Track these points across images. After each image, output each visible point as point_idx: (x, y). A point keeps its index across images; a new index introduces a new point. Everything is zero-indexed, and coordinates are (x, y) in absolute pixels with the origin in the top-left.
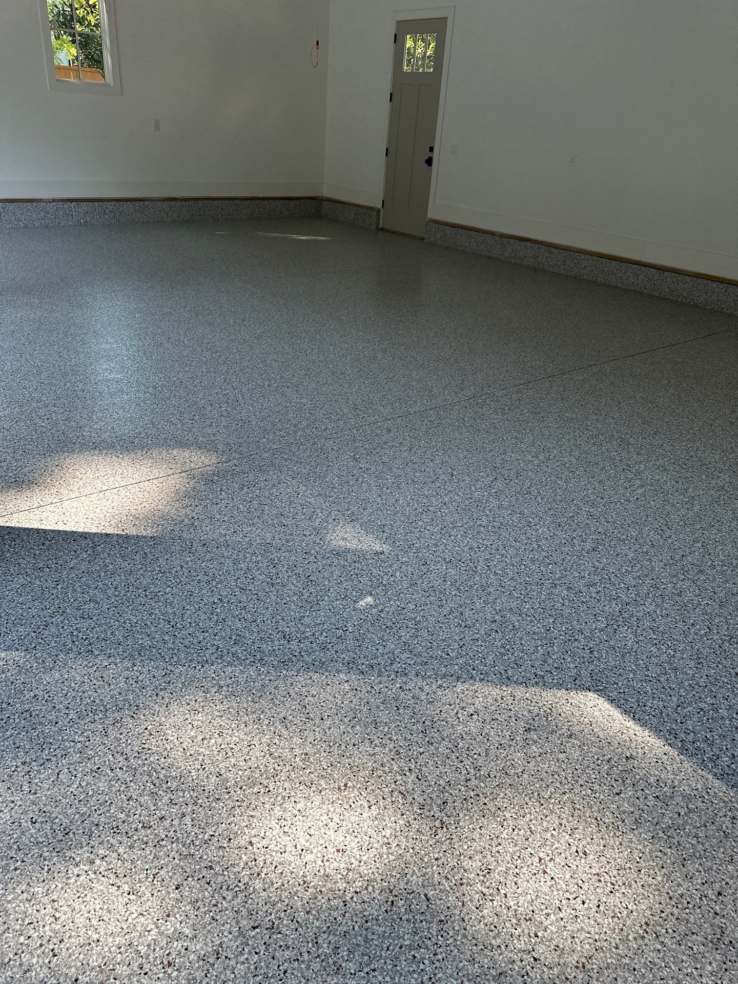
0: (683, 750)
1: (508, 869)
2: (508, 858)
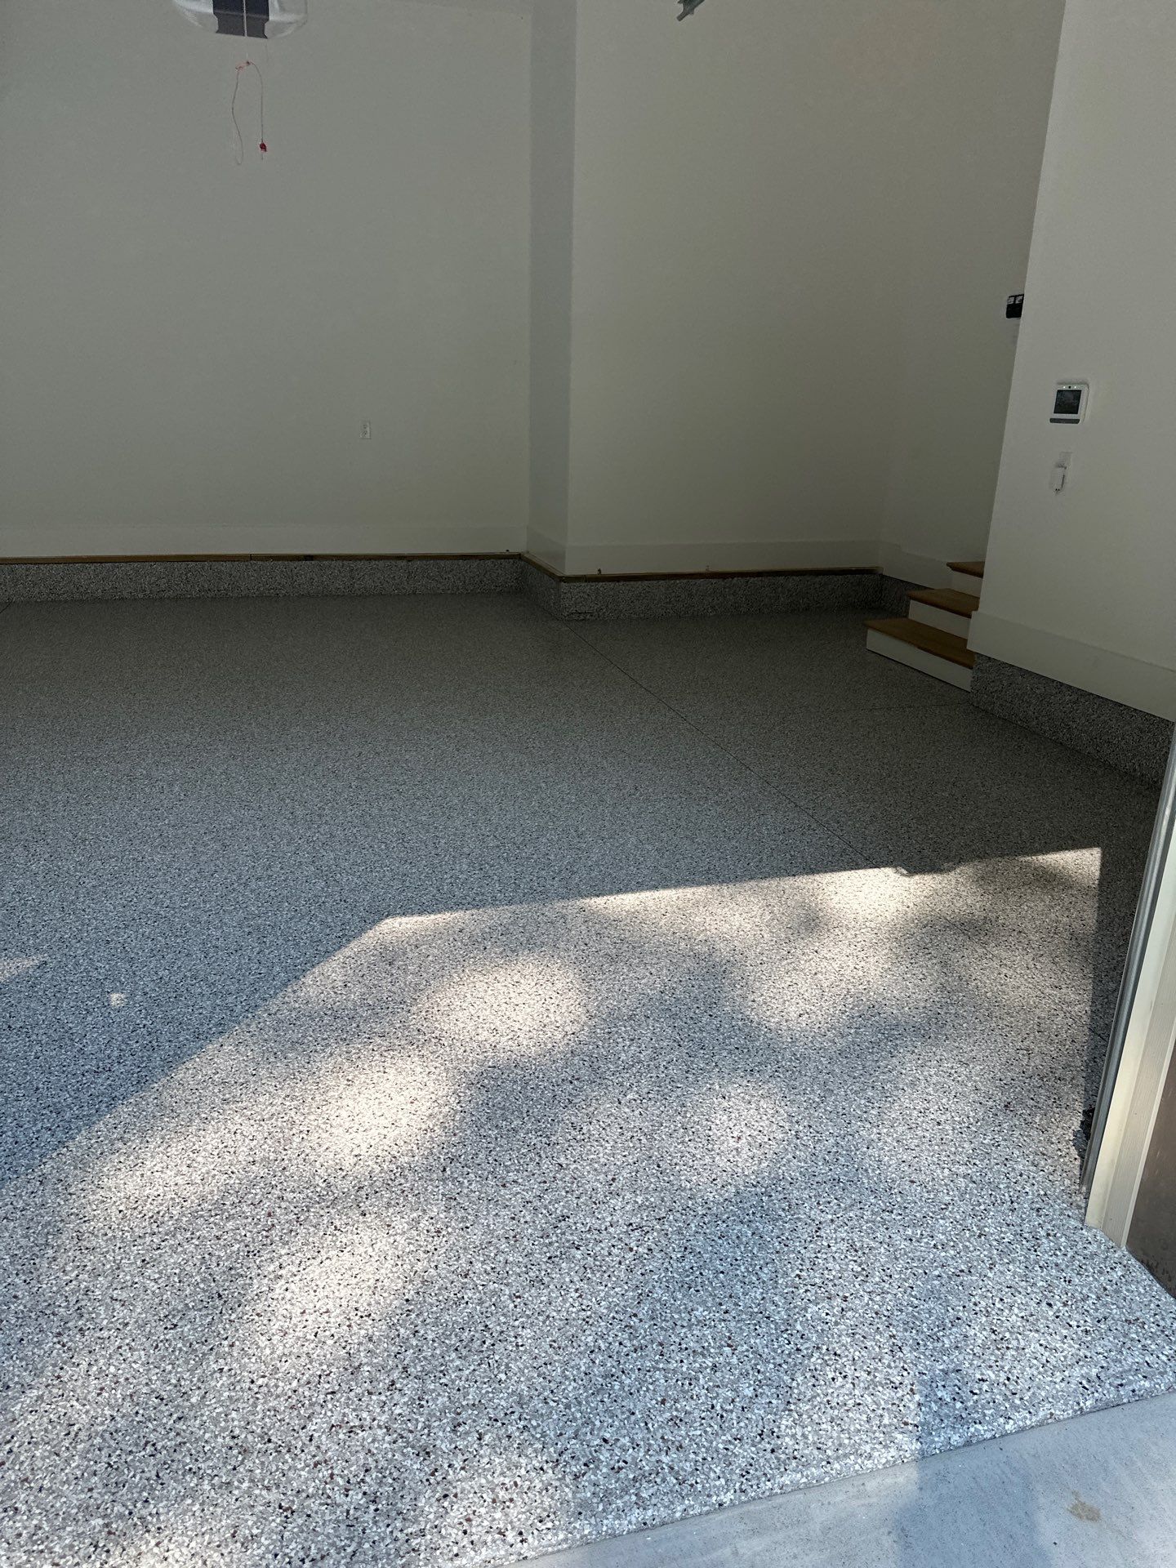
0: (477, 907)
1: (501, 1020)
2: (493, 1017)
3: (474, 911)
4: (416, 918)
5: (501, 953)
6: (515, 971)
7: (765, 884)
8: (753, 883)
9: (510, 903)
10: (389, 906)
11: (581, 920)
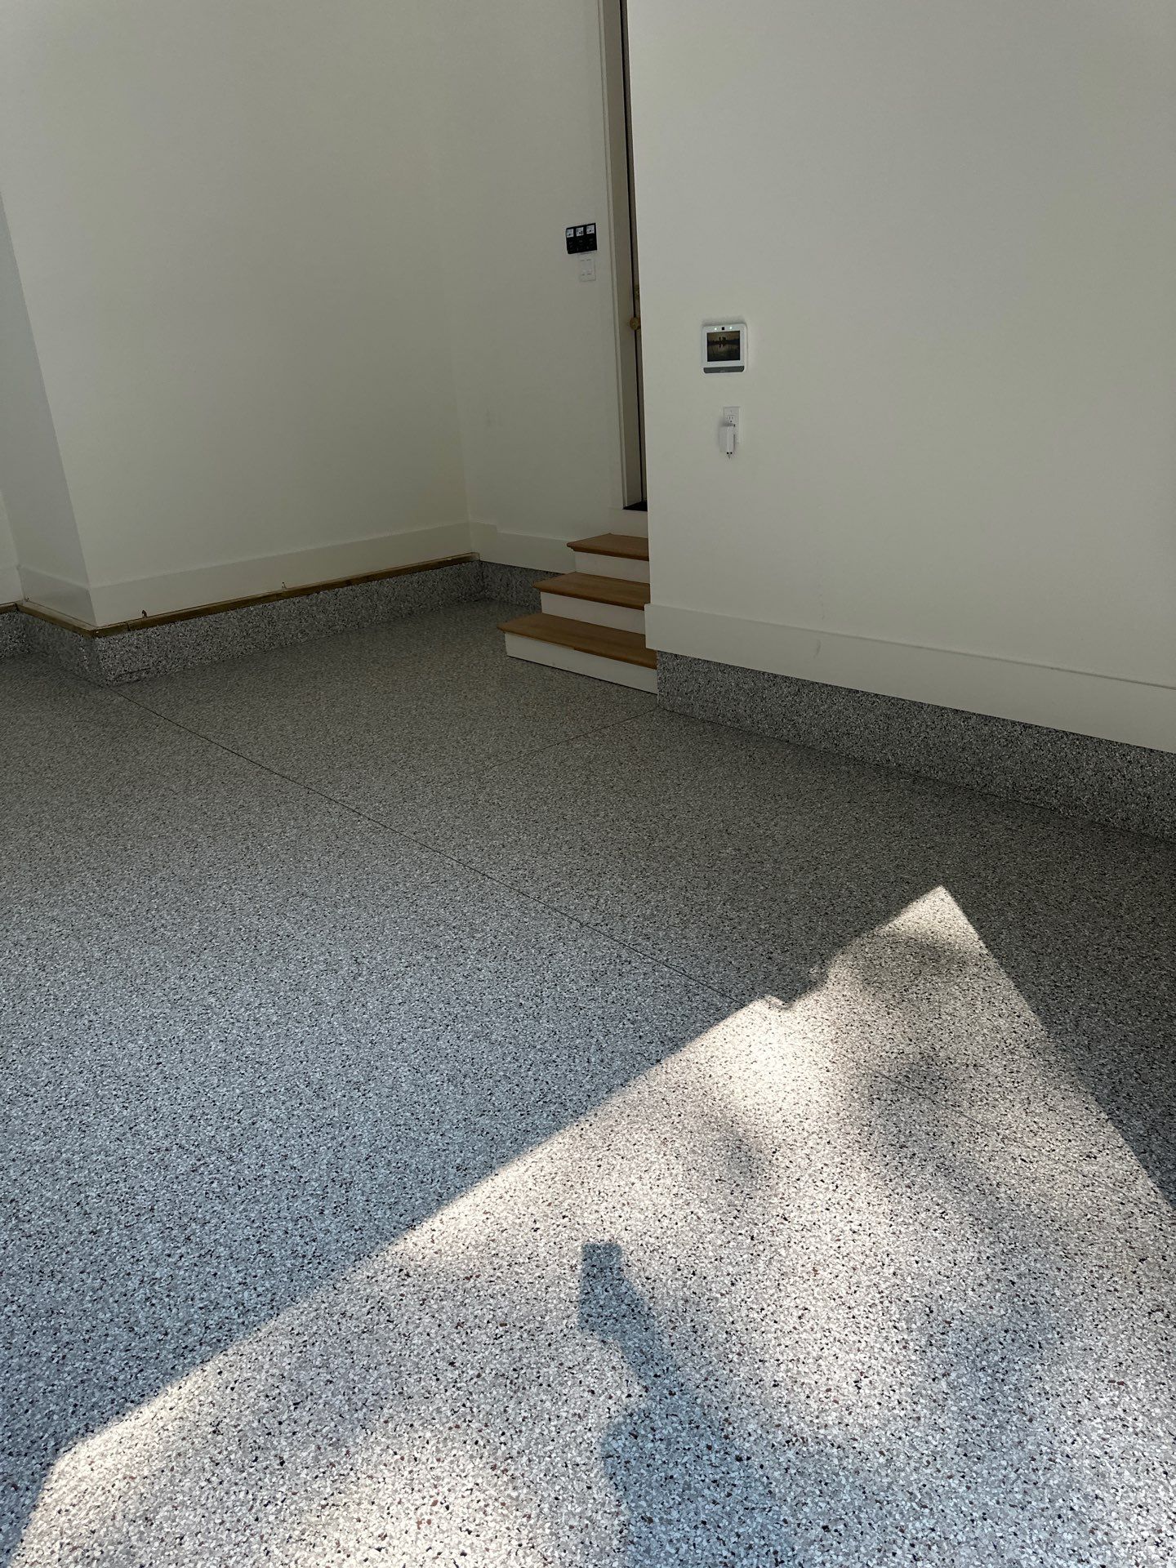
3: (219, 1361)
4: (118, 1430)
5: (316, 1459)
6: (365, 1505)
7: (632, 1095)
8: (616, 1100)
9: (275, 1309)
10: (49, 1416)
11: (412, 1302)
